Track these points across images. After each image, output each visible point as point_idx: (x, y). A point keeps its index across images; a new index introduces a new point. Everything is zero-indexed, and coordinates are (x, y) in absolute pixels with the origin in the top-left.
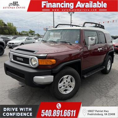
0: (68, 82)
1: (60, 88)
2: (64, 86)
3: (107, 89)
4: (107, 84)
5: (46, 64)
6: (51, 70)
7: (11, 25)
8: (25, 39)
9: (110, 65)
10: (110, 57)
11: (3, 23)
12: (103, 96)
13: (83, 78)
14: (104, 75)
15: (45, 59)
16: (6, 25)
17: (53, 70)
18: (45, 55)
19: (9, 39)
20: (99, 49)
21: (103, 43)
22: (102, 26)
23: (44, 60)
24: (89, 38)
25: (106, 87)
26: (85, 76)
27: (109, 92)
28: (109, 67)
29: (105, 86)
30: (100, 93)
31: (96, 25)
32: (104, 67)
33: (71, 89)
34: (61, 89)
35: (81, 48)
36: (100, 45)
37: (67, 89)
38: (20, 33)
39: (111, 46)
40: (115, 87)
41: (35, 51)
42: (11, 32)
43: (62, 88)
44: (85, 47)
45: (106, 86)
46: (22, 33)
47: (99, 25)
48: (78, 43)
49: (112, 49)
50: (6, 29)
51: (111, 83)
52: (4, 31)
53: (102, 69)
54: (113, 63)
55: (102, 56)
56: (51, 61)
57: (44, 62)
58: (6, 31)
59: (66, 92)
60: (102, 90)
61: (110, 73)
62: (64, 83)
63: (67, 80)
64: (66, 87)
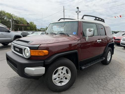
0: (63, 74)
1: (55, 79)
2: (59, 78)
3: (106, 80)
4: (106, 76)
5: (38, 55)
6: (43, 61)
7: (32, 23)
8: (41, 33)
9: (110, 57)
10: (110, 48)
11: (26, 22)
12: (101, 88)
13: (80, 69)
14: (104, 66)
15: (38, 49)
16: (28, 23)
17: (46, 61)
18: (38, 46)
19: (28, 33)
20: (98, 41)
21: (102, 35)
22: (102, 19)
23: (36, 51)
24: (87, 29)
25: (105, 79)
26: (83, 68)
27: (108, 85)
28: (110, 58)
29: (104, 77)
30: (99, 85)
31: (96, 18)
32: (104, 58)
33: (67, 81)
34: (55, 81)
35: (78, 39)
36: (99, 37)
37: (62, 80)
38: (39, 30)
39: (111, 38)
40: (115, 79)
41: (29, 42)
42: (32, 29)
43: (57, 79)
44: (84, 38)
45: (106, 77)
46: (40, 30)
47: (99, 18)
48: (75, 34)
49: (112, 41)
50: (29, 26)
51: (111, 75)
52: (27, 28)
53: (102, 60)
54: (113, 54)
55: (101, 47)
56: (43, 52)
57: (36, 53)
58: (29, 28)
59: (61, 84)
60: (101, 81)
61: (110, 63)
62: (59, 75)
63: (62, 71)
64: (62, 79)
